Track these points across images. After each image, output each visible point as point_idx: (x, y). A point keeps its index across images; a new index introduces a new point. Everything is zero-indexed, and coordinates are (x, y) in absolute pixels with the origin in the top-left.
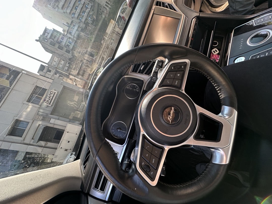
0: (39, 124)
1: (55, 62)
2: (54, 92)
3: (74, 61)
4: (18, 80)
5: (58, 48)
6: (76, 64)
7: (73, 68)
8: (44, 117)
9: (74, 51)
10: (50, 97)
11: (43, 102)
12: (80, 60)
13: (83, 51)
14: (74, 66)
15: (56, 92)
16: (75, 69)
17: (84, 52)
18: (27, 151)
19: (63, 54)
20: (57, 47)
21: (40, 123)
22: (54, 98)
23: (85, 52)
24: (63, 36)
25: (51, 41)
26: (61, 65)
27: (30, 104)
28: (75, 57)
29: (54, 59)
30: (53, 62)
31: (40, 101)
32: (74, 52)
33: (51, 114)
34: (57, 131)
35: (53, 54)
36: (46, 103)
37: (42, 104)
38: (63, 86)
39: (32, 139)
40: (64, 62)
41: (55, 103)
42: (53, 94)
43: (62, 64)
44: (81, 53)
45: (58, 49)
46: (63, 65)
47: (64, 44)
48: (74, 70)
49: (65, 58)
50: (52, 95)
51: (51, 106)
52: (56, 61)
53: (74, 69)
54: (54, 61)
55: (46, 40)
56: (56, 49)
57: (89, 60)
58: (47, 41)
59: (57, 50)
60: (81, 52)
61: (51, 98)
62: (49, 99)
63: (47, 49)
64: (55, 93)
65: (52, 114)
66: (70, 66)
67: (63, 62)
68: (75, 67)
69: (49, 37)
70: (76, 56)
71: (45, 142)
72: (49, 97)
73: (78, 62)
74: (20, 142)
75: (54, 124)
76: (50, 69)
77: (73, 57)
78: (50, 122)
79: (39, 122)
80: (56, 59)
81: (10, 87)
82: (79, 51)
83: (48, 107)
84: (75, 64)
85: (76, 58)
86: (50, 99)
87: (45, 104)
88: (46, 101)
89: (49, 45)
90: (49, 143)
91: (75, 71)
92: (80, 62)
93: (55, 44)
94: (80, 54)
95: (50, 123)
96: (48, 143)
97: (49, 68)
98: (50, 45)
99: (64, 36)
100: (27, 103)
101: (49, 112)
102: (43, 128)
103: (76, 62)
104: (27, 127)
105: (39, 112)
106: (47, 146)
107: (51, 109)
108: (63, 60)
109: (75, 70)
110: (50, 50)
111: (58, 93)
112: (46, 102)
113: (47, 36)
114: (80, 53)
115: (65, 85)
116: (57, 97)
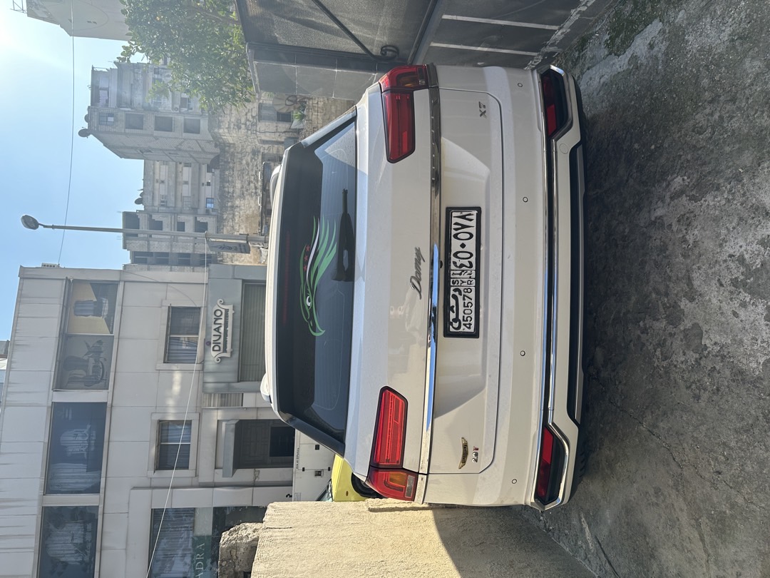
0: (218, 421)
1: (163, 182)
2: (223, 311)
3: (231, 165)
4: (122, 306)
5: (155, 130)
6: (242, 171)
7: (238, 192)
8: (222, 394)
9: (219, 127)
10: (218, 328)
11: (205, 351)
12: (249, 149)
13: (249, 114)
14: (238, 185)
15: (230, 307)
16: (243, 194)
17: (253, 117)
18: (214, 506)
19: (180, 144)
20: (153, 126)
21: (218, 415)
22: (230, 329)
23: (254, 115)
24: (156, 76)
25: (128, 115)
26: (187, 186)
27: (174, 367)
28: (227, 148)
29: (154, 173)
30: (157, 185)
31: (196, 350)
32: (221, 131)
33: (238, 382)
34: (272, 428)
35: (146, 159)
36: (213, 350)
37: (204, 357)
38: (240, 282)
39: (216, 468)
40: (190, 169)
41: (237, 343)
42: (223, 317)
43: (186, 183)
44: (243, 126)
45: (157, 133)
46: (192, 184)
47: (171, 106)
48: (244, 199)
49: (191, 156)
50: (222, 321)
51: (231, 355)
52: (162, 178)
53: (242, 196)
54: (157, 181)
55: (111, 119)
56: (152, 135)
57: (279, 140)
58: (116, 120)
59: (157, 138)
60: (243, 121)
61: (222, 330)
62: (218, 337)
63: (122, 152)
64: (227, 311)
65: (241, 381)
66: (226, 189)
67: (186, 173)
68: (242, 187)
69: (113, 103)
70: (231, 142)
71: (251, 471)
72: (215, 330)
73: (244, 162)
74: (190, 484)
75: (258, 408)
76: (156, 217)
77: (223, 150)
78: (244, 406)
79: (216, 414)
80: (162, 171)
81: (112, 333)
82: (233, 120)
83: (224, 362)
84: (236, 173)
85: (232, 150)
86: (220, 336)
87: (214, 354)
88: (212, 345)
89: (125, 134)
90: (261, 470)
91: (246, 202)
92: (252, 159)
93: (141, 118)
94: (243, 131)
95: (246, 408)
96: (259, 471)
97: (151, 216)
98: (127, 131)
99: (158, 73)
100: (166, 366)
101: (231, 377)
102: (233, 426)
103: (237, 167)
104: (190, 438)
105: (204, 383)
106: (260, 480)
107: (232, 365)
108: (187, 165)
109: (247, 197)
110: (132, 148)
111: (234, 308)
112: (213, 348)
113: (107, 101)
114: (239, 128)
115: (244, 278)
116: (238, 323)
